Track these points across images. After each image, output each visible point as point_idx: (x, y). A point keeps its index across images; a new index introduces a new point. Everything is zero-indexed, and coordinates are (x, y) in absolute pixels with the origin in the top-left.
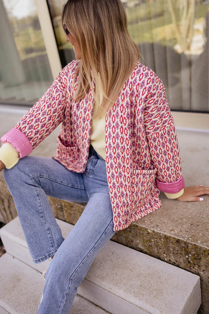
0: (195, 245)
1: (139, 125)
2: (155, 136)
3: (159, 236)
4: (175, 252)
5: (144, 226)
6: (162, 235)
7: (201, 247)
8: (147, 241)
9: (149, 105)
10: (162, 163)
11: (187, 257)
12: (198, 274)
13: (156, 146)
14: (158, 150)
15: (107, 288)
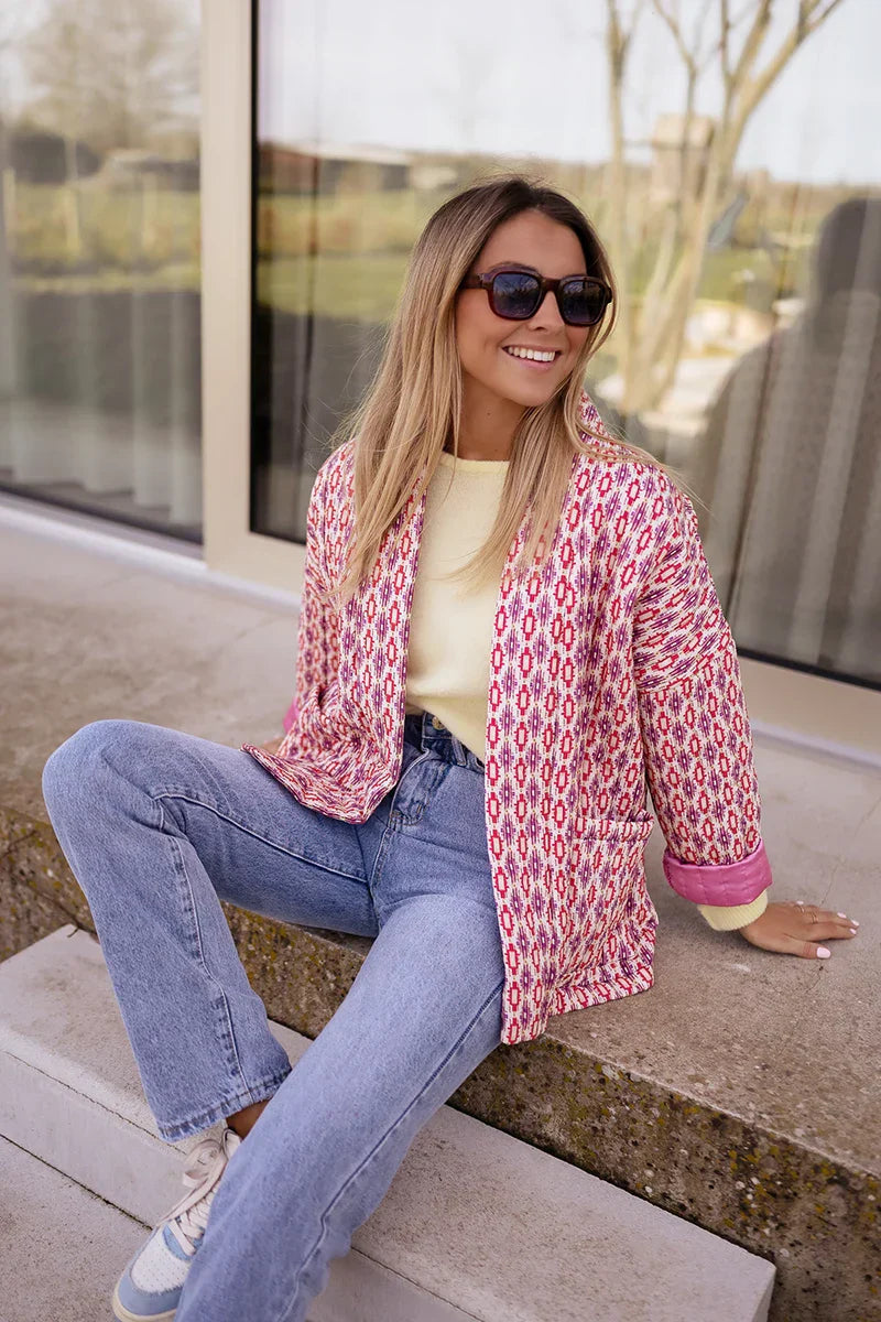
0: (785, 1142)
1: (614, 653)
2: (680, 689)
3: (643, 1094)
4: (699, 1162)
5: (590, 1053)
6: (656, 1092)
7: (806, 1152)
8: (587, 1111)
9: (662, 585)
10: (699, 789)
11: (741, 1185)
12: (770, 1257)
13: (679, 728)
14: (686, 742)
15: (425, 1280)
